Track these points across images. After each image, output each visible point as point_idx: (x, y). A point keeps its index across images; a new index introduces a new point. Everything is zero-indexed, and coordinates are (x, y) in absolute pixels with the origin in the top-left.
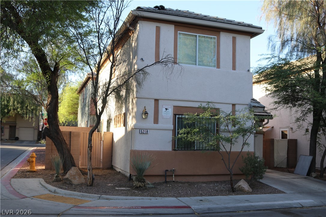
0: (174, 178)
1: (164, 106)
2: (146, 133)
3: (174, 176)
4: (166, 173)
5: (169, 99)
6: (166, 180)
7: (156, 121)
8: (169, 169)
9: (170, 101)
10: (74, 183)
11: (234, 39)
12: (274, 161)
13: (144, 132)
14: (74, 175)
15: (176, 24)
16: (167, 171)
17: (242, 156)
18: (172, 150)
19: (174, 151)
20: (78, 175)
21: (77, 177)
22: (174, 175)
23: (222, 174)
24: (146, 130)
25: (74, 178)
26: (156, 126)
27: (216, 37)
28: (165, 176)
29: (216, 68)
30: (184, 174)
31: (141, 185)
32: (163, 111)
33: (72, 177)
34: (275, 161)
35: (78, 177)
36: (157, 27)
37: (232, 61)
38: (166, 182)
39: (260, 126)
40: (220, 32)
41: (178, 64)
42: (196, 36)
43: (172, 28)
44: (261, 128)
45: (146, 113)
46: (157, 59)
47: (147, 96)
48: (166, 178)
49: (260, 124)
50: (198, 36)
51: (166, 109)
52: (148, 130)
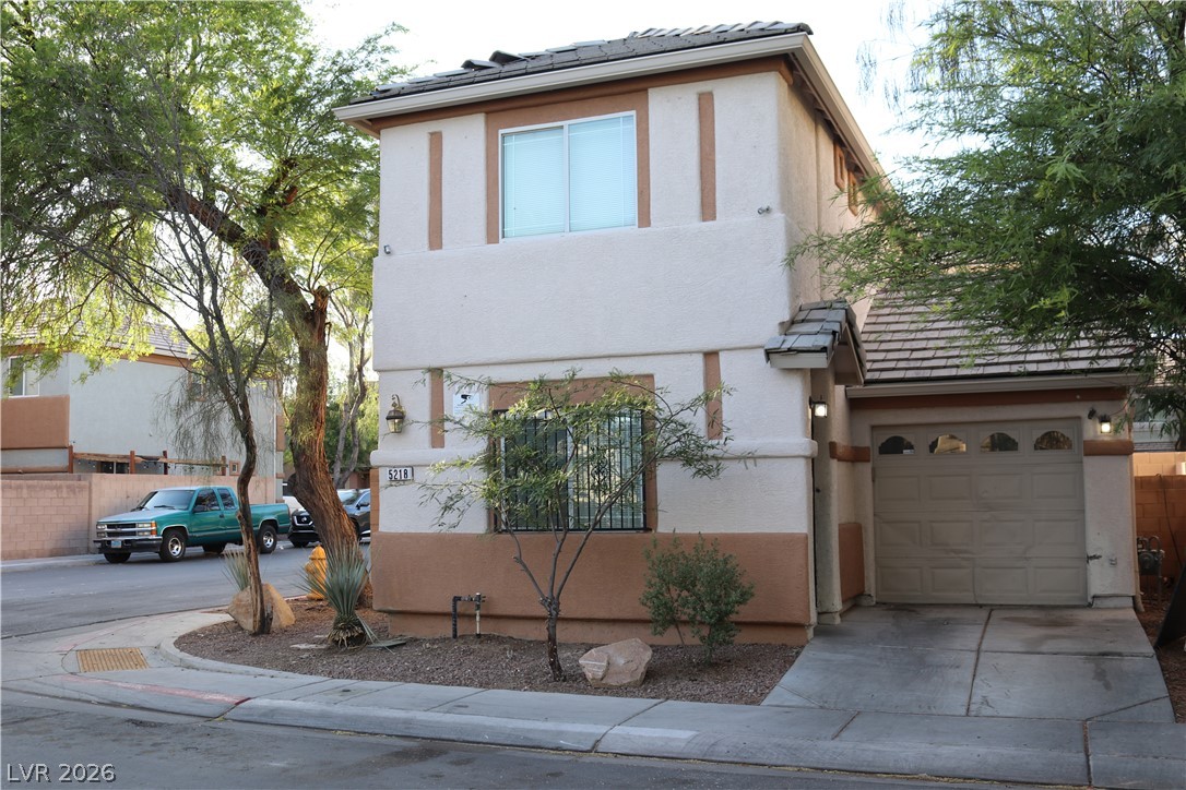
0: (478, 625)
1: (457, 389)
2: (403, 478)
3: (478, 618)
4: (455, 607)
5: (470, 361)
6: (455, 631)
7: (438, 437)
8: (464, 595)
9: (474, 369)
11: (706, 103)
13: (398, 477)
15: (486, 109)
16: (456, 599)
18: (488, 532)
19: (494, 535)
22: (481, 616)
24: (403, 470)
26: (437, 454)
27: (633, 113)
28: (455, 616)
29: (636, 227)
31: (337, 638)
32: (455, 405)
36: (432, 134)
37: (698, 188)
38: (455, 636)
39: (1104, 420)
40: (646, 90)
41: (501, 240)
42: (562, 127)
43: (476, 125)
44: (1106, 427)
45: (398, 416)
46: (435, 240)
47: (403, 363)
48: (455, 625)
49: (1102, 408)
50: (566, 128)
51: (464, 397)
52: (409, 470)
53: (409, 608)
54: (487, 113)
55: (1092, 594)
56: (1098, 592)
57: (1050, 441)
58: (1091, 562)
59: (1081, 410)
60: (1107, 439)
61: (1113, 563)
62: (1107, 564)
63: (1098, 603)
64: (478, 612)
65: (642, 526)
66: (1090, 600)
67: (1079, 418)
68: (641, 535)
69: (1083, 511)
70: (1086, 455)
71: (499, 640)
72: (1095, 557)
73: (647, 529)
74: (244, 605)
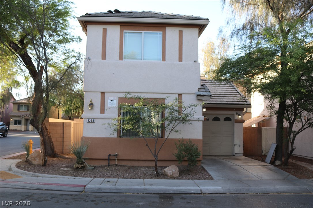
0: (116, 162)
1: (109, 98)
2: (92, 122)
3: (116, 160)
4: (109, 157)
5: (114, 91)
6: (109, 164)
7: (102, 111)
8: (112, 154)
9: (115, 93)
10: (34, 163)
11: (181, 33)
12: (261, 149)
13: (91, 121)
14: (35, 157)
15: (121, 24)
16: (110, 155)
17: (175, 143)
18: (118, 137)
19: (119, 138)
20: (39, 157)
21: (37, 159)
22: (117, 160)
23: (167, 159)
25: (35, 160)
26: (102, 116)
27: (162, 32)
28: (109, 160)
29: (161, 61)
30: (128, 159)
31: (78, 167)
32: (109, 103)
33: (33, 158)
34: (263, 149)
35: (39, 158)
36: (103, 28)
37: (178, 54)
38: (109, 165)
39: (240, 115)
40: (165, 27)
41: (123, 60)
42: (142, 33)
43: (117, 28)
44: (240, 117)
45: (91, 105)
46: (104, 57)
47: (93, 90)
48: (109, 162)
49: (239, 112)
50: (143, 33)
51: (112, 101)
52: (94, 119)
53: (93, 158)
54: (121, 26)
55: (235, 153)
56: (236, 153)
57: (228, 119)
58: (235, 146)
59: (234, 112)
60: (239, 119)
61: (239, 146)
62: (238, 146)
63: (236, 155)
64: (116, 159)
65: (161, 136)
66: (234, 154)
67: (233, 114)
68: (160, 139)
69: (233, 135)
70: (235, 122)
71: (123, 166)
72: (236, 145)
73: (162, 137)
74: (33, 157)
